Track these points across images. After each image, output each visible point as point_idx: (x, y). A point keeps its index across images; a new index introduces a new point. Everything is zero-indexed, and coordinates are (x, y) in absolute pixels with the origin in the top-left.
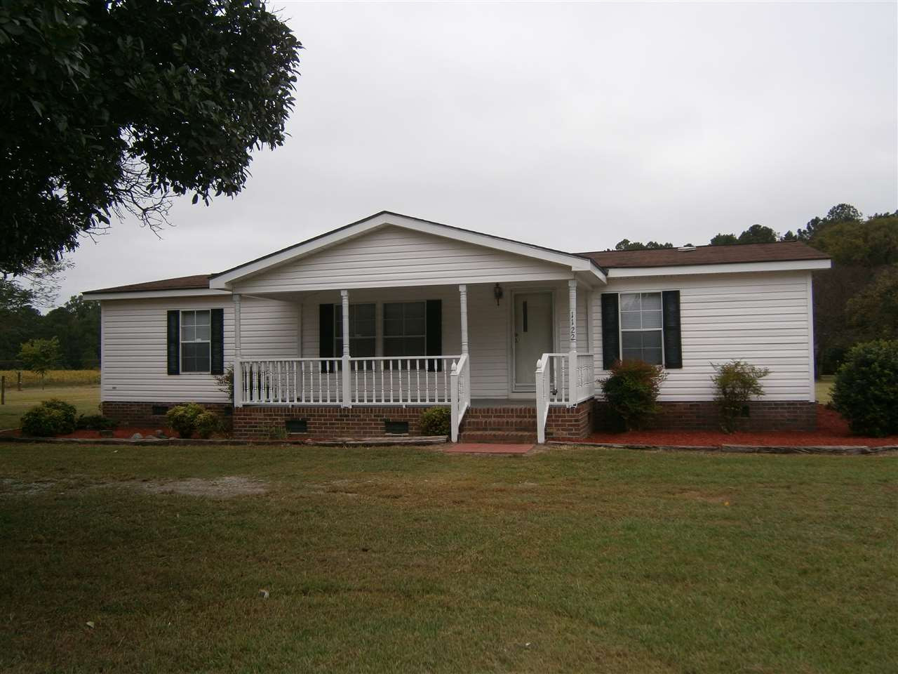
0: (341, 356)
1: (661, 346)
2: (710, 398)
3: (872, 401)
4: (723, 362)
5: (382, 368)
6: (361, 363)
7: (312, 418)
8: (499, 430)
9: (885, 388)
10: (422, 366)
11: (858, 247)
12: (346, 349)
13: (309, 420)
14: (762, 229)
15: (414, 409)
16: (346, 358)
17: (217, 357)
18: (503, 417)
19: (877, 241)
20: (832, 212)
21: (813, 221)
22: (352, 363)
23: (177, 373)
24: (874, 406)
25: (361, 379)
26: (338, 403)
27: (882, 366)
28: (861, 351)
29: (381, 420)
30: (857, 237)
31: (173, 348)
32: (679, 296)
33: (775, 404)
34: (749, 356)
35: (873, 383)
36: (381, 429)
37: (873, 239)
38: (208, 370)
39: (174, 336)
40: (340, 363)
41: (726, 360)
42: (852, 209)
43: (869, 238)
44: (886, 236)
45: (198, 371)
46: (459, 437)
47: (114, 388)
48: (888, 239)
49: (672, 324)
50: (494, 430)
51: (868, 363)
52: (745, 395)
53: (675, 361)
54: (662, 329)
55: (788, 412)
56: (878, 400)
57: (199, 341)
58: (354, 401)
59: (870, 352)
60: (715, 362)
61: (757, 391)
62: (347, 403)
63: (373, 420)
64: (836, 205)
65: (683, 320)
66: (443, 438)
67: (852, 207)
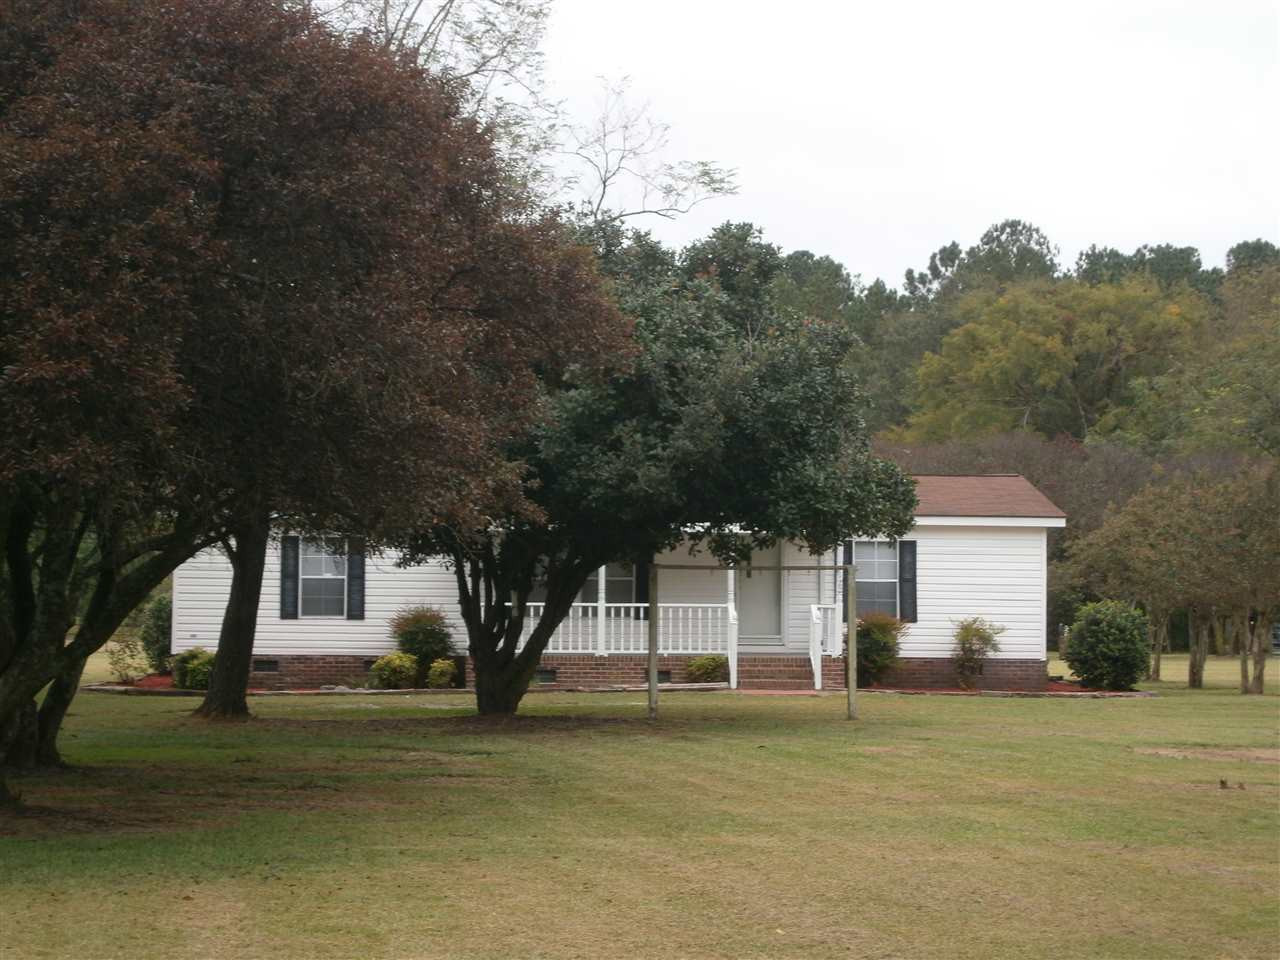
0: (596, 602)
1: (895, 598)
2: (947, 655)
3: (1100, 658)
4: (961, 618)
5: (580, 614)
6: (618, 610)
7: (563, 667)
8: (772, 678)
9: (1112, 646)
10: (627, 614)
11: (1049, 356)
12: (602, 594)
13: (559, 669)
14: (819, 263)
15: (678, 658)
16: (602, 604)
17: (356, 597)
18: (770, 666)
19: (1090, 344)
20: (988, 238)
21: (943, 251)
22: (608, 610)
23: (294, 616)
24: (1102, 662)
25: (618, 626)
26: (590, 651)
27: (1110, 625)
28: (1092, 611)
29: (642, 669)
30: (1048, 332)
31: (289, 584)
32: (915, 546)
33: (1009, 662)
34: (987, 613)
35: (1102, 642)
36: (642, 678)
37: (1085, 337)
38: (342, 614)
39: (291, 569)
40: (595, 610)
41: (965, 616)
42: (1035, 235)
43: (1076, 333)
44: (1109, 332)
45: (326, 614)
46: (739, 683)
47: (194, 636)
48: (1113, 340)
49: (908, 576)
50: (766, 678)
51: (1097, 623)
52: (981, 651)
53: (910, 615)
54: (897, 580)
55: (1022, 671)
56: (1106, 658)
57: (328, 576)
58: (608, 649)
59: (1099, 612)
60: (954, 617)
61: (995, 648)
62: (602, 651)
63: (632, 669)
64: (1000, 222)
65: (919, 572)
66: (724, 684)
67: (1037, 231)
